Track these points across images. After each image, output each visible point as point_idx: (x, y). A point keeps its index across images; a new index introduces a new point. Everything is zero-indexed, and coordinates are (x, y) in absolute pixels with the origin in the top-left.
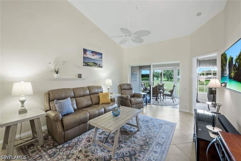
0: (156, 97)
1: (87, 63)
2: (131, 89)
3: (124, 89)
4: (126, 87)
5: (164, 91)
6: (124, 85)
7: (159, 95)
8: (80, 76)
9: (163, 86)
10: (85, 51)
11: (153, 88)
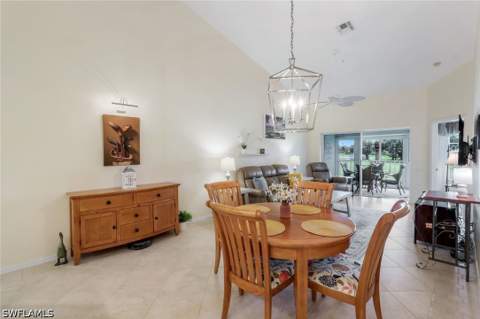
0: (368, 184)
1: (270, 134)
2: (327, 171)
3: (317, 171)
4: (319, 168)
5: (382, 175)
6: (316, 164)
7: (374, 181)
8: (262, 151)
9: (381, 167)
10: (268, 118)
11: (364, 171)
